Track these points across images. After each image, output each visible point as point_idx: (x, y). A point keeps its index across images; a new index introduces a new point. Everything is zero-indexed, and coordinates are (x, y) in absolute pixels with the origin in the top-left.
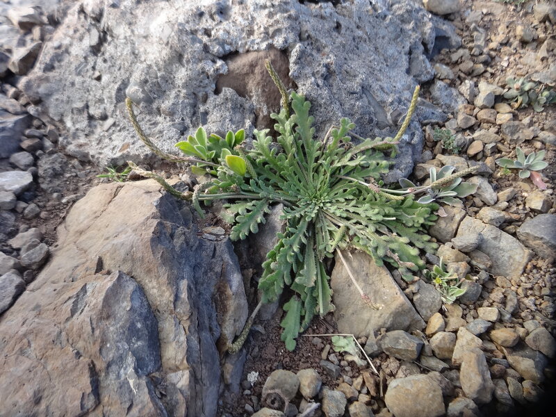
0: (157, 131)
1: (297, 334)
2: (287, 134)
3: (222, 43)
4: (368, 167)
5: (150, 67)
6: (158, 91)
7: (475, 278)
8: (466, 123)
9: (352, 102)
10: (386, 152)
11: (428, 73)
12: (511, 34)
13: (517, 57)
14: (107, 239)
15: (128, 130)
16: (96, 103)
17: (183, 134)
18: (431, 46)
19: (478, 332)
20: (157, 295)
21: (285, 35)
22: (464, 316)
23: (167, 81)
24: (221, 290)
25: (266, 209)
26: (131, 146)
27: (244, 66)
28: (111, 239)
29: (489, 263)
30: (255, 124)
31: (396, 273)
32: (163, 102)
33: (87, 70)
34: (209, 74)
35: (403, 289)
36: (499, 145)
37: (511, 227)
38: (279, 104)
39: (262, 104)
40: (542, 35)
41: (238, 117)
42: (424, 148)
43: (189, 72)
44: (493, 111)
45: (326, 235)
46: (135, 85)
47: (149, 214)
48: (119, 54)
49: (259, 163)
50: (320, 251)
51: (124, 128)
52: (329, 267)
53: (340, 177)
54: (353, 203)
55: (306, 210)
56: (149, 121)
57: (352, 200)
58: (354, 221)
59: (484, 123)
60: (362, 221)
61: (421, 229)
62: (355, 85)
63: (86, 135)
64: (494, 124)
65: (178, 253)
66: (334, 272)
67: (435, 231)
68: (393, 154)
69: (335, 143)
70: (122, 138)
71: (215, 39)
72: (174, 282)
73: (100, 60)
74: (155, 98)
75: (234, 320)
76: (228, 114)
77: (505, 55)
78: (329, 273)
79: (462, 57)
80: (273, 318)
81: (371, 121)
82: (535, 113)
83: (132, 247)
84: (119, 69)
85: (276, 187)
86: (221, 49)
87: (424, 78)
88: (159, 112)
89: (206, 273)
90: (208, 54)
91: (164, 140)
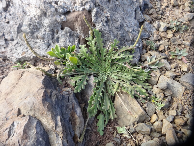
0: (37, 46)
1: (103, 128)
2: (93, 46)
3: (63, 8)
4: (125, 58)
5: (32, 18)
6: (36, 29)
7: (166, 99)
8: (157, 38)
9: (117, 32)
10: (130, 51)
11: (142, 19)
12: (169, 3)
13: (172, 12)
14: (21, 99)
15: (24, 46)
16: (8, 33)
17: (49, 47)
18: (142, 8)
19: (170, 121)
20: (47, 124)
21: (90, 4)
22: (164, 114)
23: (40, 24)
24: (73, 116)
25: (87, 78)
26: (26, 53)
27: (73, 17)
28: (23, 99)
29: (171, 93)
30: (79, 42)
31: (139, 100)
32: (39, 33)
33: (2, 19)
34: (59, 21)
35: (142, 106)
36: (169, 46)
37: (177, 79)
38: (88, 33)
39: (82, 34)
40: (180, 4)
41: (72, 39)
42: (143, 48)
43: (50, 21)
44: (166, 33)
45: (111, 87)
46: (25, 26)
47: (40, 87)
48: (17, 12)
49: (83, 59)
50: (109, 94)
51: (22, 45)
52: (113, 99)
53: (114, 62)
54: (120, 73)
55: (102, 77)
56: (33, 41)
57: (120, 71)
58: (121, 80)
59: (163, 38)
60: (124, 80)
61: (145, 81)
62: (118, 24)
63: (5, 47)
64: (167, 38)
65: (54, 103)
66: (115, 101)
67: (150, 81)
68: (133, 52)
69: (112, 49)
70: (21, 49)
71: (60, 6)
72: (54, 118)
73: (8, 14)
74: (35, 32)
75: (80, 128)
76: (68, 38)
77: (168, 11)
78: (113, 101)
79: (153, 12)
80: (93, 122)
81: (124, 39)
82: (180, 34)
83: (34, 104)
84: (18, 19)
85: (90, 68)
86: (63, 11)
87: (141, 21)
88: (37, 37)
89: (66, 109)
90: (57, 13)
91: (41, 50)
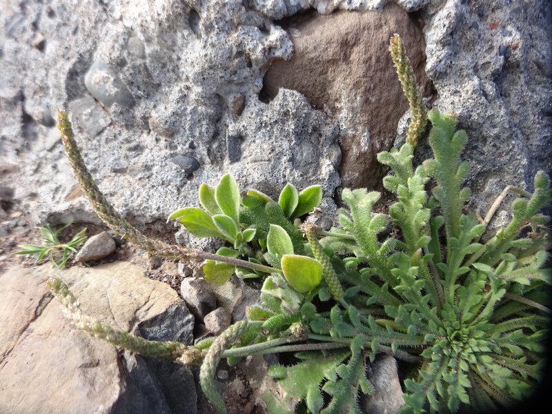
0: (140, 164)
2: (416, 203)
5: (129, 32)
6: (146, 84)
16: (35, 93)
17: (189, 175)
23: (164, 66)
25: (363, 384)
30: (339, 167)
32: (155, 107)
33: (24, 30)
34: (253, 57)
39: (360, 128)
41: (306, 152)
43: (210, 51)
46: (101, 69)
56: (128, 141)
69: (515, 226)
73: (44, 11)
74: (140, 98)
76: (286, 145)
86: (281, 3)
88: (145, 124)
90: (252, 13)
91: (153, 186)
